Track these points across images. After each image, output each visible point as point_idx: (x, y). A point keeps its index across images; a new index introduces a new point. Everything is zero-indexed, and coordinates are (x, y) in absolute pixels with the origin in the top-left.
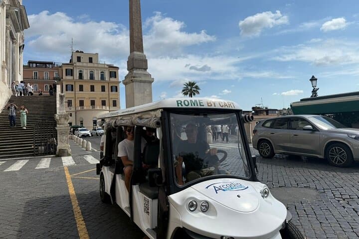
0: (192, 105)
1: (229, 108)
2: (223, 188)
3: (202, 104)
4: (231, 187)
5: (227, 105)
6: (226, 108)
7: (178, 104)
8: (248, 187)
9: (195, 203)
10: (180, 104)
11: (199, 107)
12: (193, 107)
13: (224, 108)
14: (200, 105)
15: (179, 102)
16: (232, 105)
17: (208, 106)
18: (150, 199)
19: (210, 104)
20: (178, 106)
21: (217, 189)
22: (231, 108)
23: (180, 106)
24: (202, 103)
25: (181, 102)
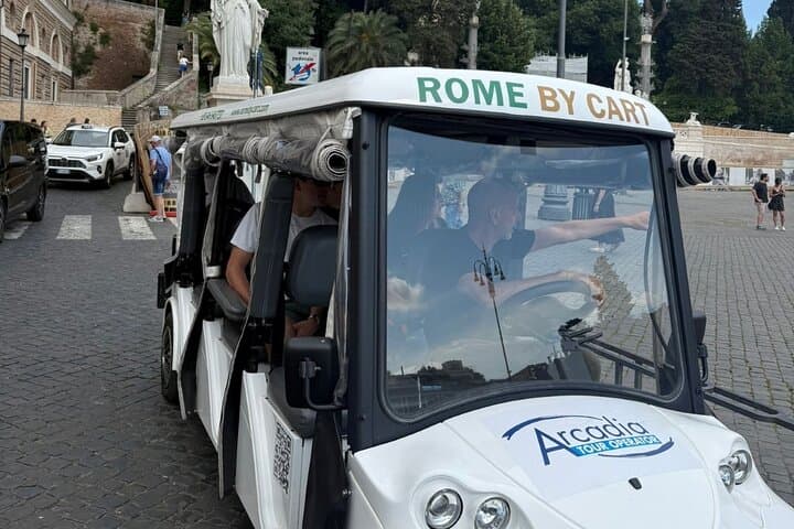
0: (478, 102)
1: (625, 123)
2: (573, 443)
3: (518, 99)
4: (606, 440)
5: (618, 112)
6: (615, 121)
7: (423, 90)
8: (670, 444)
9: (453, 500)
10: (428, 94)
11: (507, 109)
12: (483, 107)
13: (605, 120)
14: (513, 104)
15: (429, 84)
16: (638, 111)
17: (545, 108)
18: (295, 437)
19: (550, 104)
20: (423, 98)
21: (548, 444)
22: (633, 124)
23: (430, 102)
24: (521, 95)
25: (437, 84)
